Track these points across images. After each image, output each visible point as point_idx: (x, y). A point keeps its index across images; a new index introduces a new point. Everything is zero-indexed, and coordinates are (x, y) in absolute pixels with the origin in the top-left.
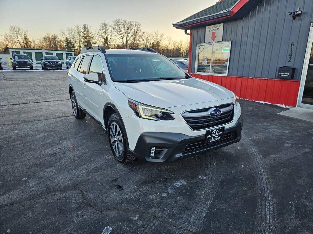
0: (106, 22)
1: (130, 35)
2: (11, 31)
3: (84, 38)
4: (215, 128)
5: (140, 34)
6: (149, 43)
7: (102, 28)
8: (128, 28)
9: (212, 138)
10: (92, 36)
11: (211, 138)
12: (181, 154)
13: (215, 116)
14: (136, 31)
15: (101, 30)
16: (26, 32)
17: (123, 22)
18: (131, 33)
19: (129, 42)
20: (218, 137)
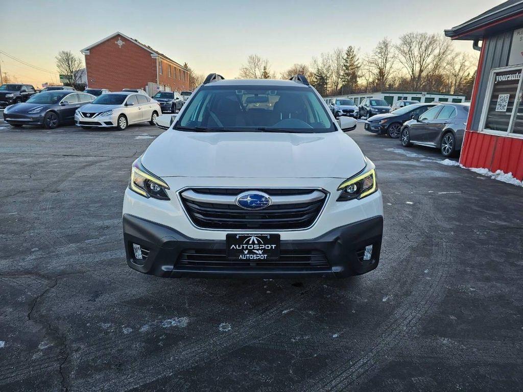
0: (388, 40)
1: (429, 60)
2: (250, 62)
3: (344, 68)
4: (253, 234)
5: (449, 57)
6: (466, 74)
7: (379, 51)
8: (427, 48)
9: (246, 252)
10: (359, 65)
11: (241, 252)
12: (172, 267)
13: (252, 207)
14: (442, 51)
15: (377, 54)
16: (266, 63)
17: (419, 37)
18: (431, 56)
19: (424, 74)
20: (263, 253)
